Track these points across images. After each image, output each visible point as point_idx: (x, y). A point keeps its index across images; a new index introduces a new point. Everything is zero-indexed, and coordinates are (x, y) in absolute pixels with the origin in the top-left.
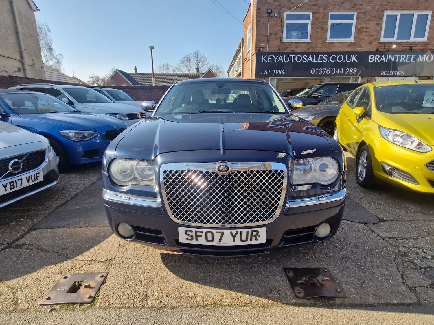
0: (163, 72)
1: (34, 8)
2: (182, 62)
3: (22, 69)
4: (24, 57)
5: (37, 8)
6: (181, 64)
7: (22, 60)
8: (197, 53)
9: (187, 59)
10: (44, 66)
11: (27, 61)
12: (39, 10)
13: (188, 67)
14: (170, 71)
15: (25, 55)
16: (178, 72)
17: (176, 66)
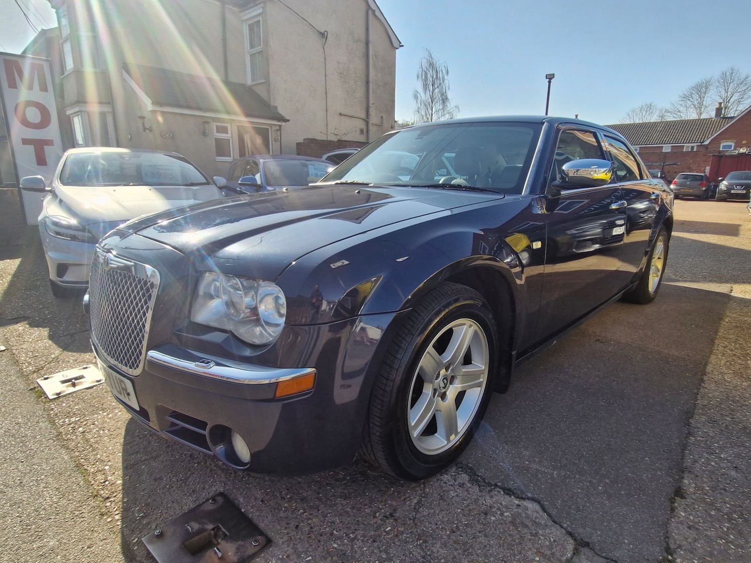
0: (637, 121)
1: (396, 44)
2: (685, 97)
3: (365, 131)
4: (370, 115)
5: (400, 43)
6: (682, 102)
7: (368, 118)
8: (732, 73)
9: (701, 89)
10: (396, 125)
11: (374, 119)
12: (403, 46)
13: (699, 107)
14: (654, 118)
15: (372, 112)
16: (668, 120)
17: (668, 106)
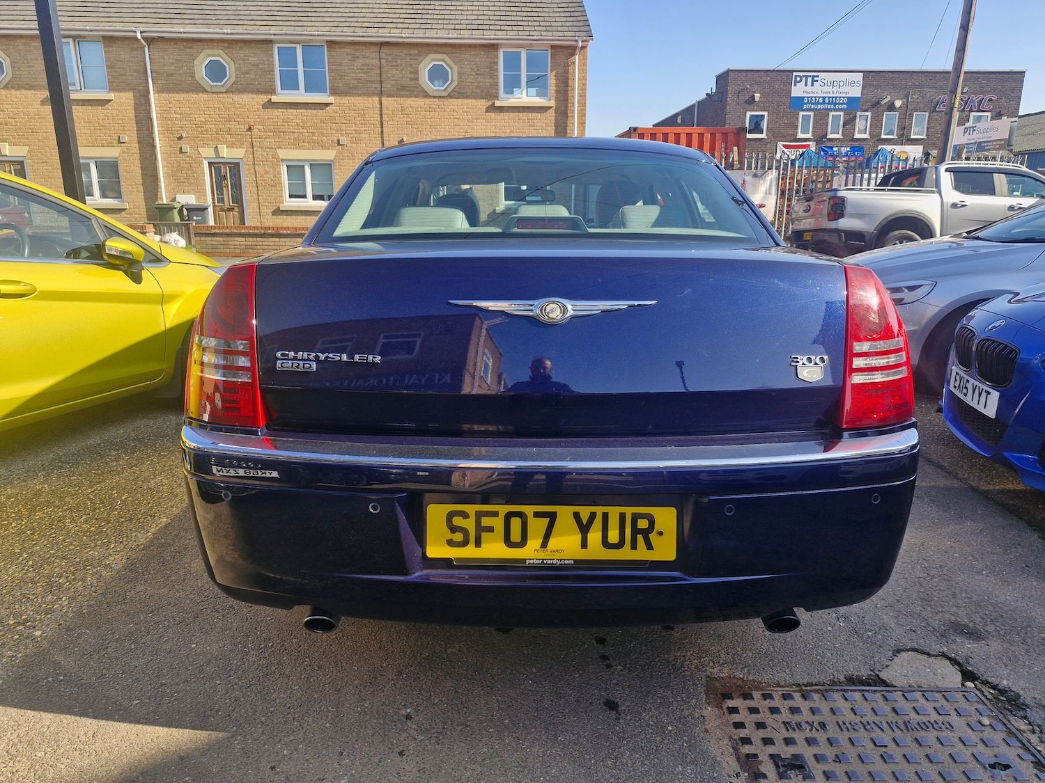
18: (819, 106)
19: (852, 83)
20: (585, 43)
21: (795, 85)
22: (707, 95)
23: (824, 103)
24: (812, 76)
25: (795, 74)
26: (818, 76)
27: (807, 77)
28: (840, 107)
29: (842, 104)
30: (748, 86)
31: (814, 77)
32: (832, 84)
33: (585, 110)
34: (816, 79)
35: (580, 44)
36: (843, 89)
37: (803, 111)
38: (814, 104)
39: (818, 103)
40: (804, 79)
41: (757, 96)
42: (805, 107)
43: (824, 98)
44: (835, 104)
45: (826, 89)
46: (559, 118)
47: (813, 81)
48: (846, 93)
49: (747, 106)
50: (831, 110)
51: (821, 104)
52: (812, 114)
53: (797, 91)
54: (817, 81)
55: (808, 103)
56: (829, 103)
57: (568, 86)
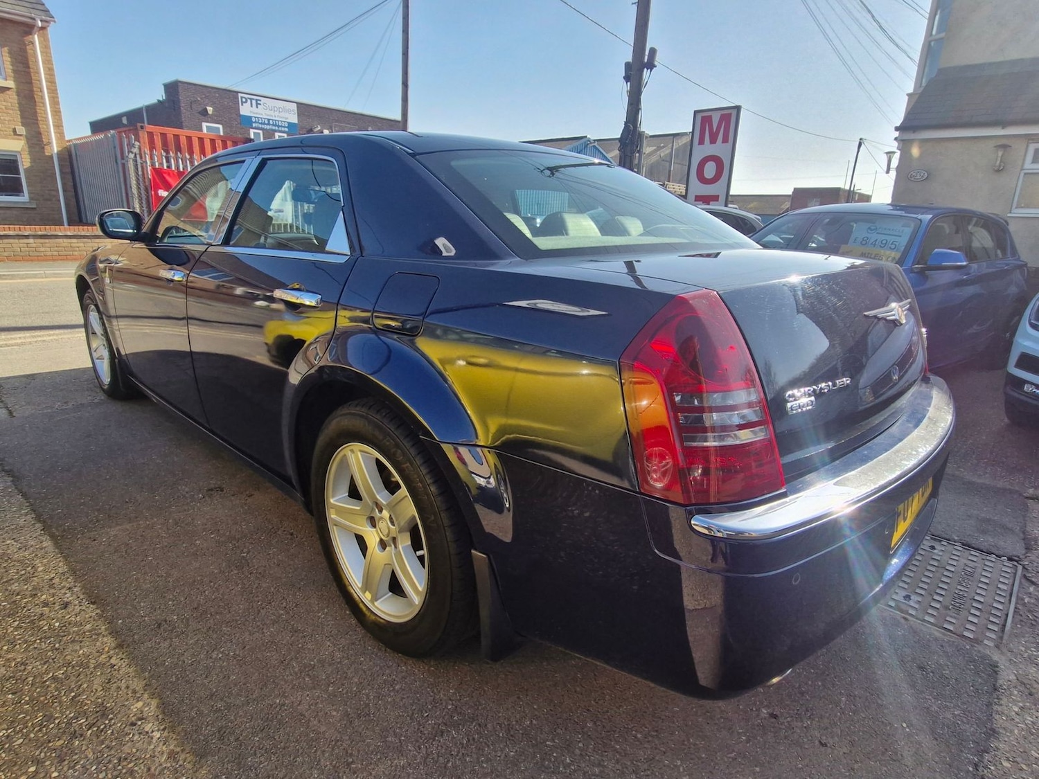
18: (265, 127)
19: (289, 111)
20: (45, 24)
21: (242, 105)
22: (159, 101)
23: (269, 124)
24: (256, 99)
25: (240, 95)
26: (260, 100)
27: (251, 99)
28: (283, 129)
29: (284, 127)
30: (199, 99)
31: (257, 100)
32: (273, 109)
33: (58, 98)
34: (259, 102)
35: (40, 24)
36: (283, 114)
37: (253, 128)
38: (261, 123)
39: (264, 124)
40: (249, 101)
41: (210, 110)
42: (254, 125)
43: (269, 120)
44: (279, 126)
45: (268, 112)
46: (23, 102)
47: (257, 104)
48: (287, 118)
49: (202, 117)
50: (276, 131)
51: (267, 124)
52: (260, 132)
53: (245, 110)
54: (260, 104)
55: (255, 122)
56: (273, 125)
57: (29, 68)
